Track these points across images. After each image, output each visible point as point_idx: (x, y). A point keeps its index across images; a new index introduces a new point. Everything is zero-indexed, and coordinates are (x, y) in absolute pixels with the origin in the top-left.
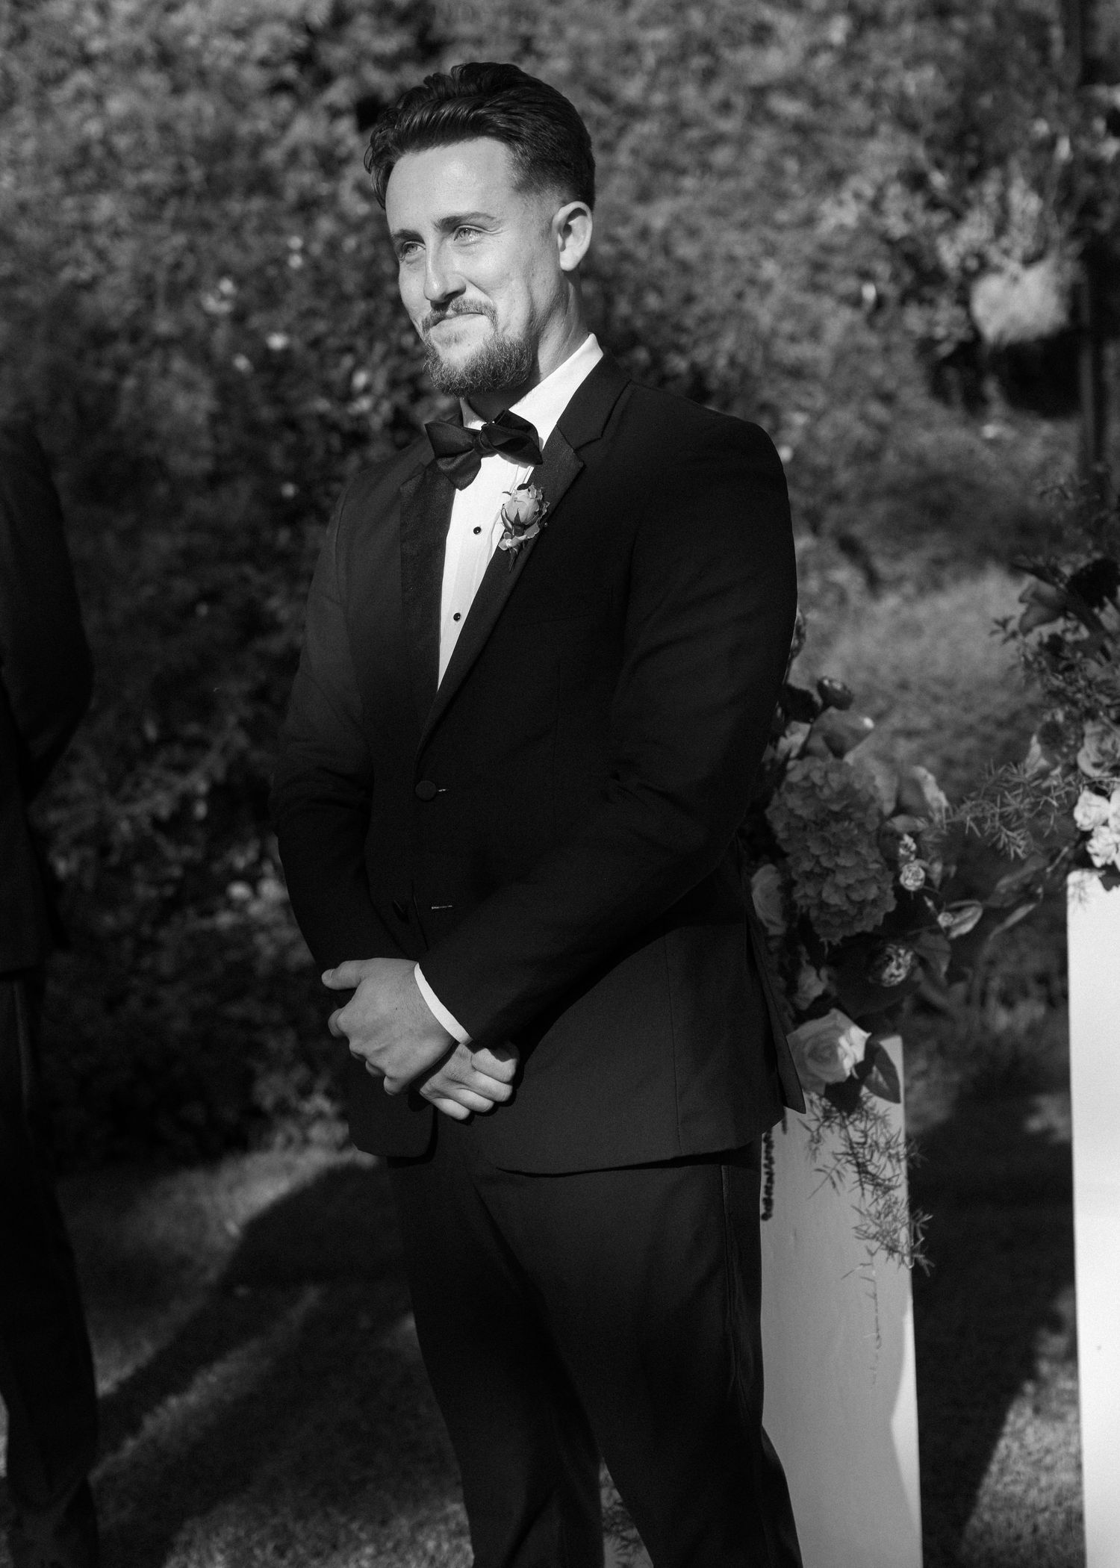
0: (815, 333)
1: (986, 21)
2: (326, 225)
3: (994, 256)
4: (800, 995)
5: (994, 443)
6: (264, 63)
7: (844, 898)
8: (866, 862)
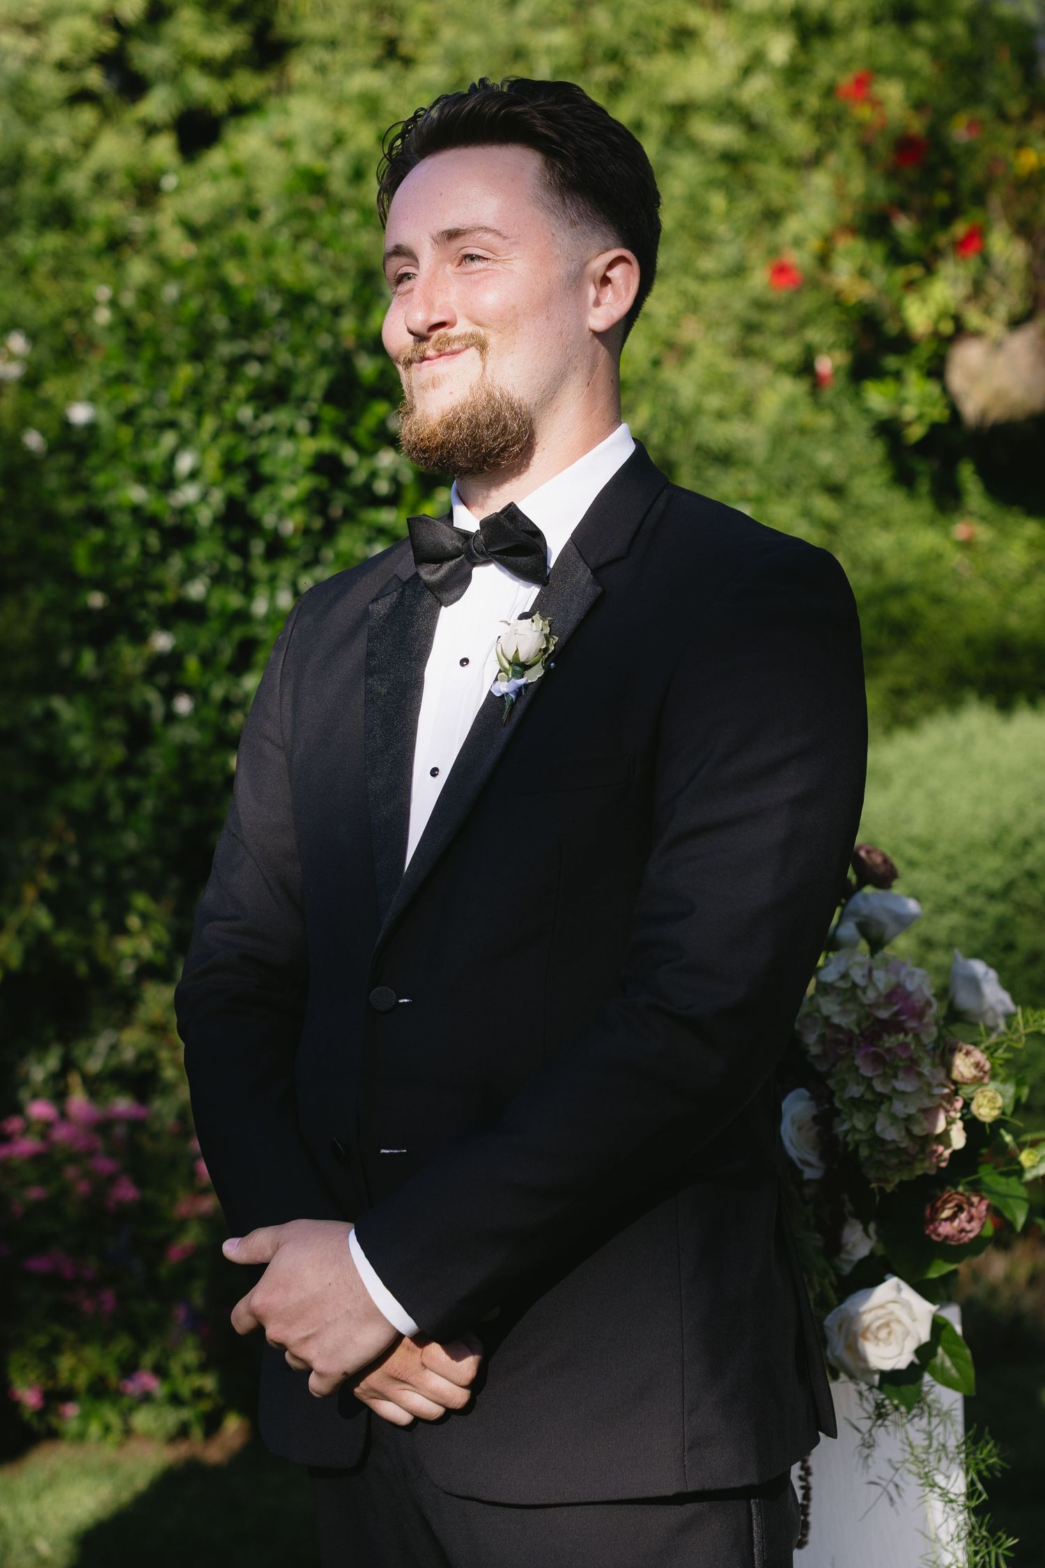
0: (747, 409)
1: (958, 28)
2: (139, 270)
3: (974, 318)
4: (843, 1256)
5: (967, 545)
6: (62, 66)
7: (903, 1133)
8: (929, 1085)
